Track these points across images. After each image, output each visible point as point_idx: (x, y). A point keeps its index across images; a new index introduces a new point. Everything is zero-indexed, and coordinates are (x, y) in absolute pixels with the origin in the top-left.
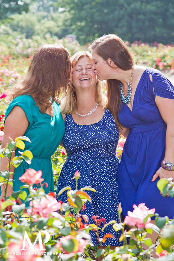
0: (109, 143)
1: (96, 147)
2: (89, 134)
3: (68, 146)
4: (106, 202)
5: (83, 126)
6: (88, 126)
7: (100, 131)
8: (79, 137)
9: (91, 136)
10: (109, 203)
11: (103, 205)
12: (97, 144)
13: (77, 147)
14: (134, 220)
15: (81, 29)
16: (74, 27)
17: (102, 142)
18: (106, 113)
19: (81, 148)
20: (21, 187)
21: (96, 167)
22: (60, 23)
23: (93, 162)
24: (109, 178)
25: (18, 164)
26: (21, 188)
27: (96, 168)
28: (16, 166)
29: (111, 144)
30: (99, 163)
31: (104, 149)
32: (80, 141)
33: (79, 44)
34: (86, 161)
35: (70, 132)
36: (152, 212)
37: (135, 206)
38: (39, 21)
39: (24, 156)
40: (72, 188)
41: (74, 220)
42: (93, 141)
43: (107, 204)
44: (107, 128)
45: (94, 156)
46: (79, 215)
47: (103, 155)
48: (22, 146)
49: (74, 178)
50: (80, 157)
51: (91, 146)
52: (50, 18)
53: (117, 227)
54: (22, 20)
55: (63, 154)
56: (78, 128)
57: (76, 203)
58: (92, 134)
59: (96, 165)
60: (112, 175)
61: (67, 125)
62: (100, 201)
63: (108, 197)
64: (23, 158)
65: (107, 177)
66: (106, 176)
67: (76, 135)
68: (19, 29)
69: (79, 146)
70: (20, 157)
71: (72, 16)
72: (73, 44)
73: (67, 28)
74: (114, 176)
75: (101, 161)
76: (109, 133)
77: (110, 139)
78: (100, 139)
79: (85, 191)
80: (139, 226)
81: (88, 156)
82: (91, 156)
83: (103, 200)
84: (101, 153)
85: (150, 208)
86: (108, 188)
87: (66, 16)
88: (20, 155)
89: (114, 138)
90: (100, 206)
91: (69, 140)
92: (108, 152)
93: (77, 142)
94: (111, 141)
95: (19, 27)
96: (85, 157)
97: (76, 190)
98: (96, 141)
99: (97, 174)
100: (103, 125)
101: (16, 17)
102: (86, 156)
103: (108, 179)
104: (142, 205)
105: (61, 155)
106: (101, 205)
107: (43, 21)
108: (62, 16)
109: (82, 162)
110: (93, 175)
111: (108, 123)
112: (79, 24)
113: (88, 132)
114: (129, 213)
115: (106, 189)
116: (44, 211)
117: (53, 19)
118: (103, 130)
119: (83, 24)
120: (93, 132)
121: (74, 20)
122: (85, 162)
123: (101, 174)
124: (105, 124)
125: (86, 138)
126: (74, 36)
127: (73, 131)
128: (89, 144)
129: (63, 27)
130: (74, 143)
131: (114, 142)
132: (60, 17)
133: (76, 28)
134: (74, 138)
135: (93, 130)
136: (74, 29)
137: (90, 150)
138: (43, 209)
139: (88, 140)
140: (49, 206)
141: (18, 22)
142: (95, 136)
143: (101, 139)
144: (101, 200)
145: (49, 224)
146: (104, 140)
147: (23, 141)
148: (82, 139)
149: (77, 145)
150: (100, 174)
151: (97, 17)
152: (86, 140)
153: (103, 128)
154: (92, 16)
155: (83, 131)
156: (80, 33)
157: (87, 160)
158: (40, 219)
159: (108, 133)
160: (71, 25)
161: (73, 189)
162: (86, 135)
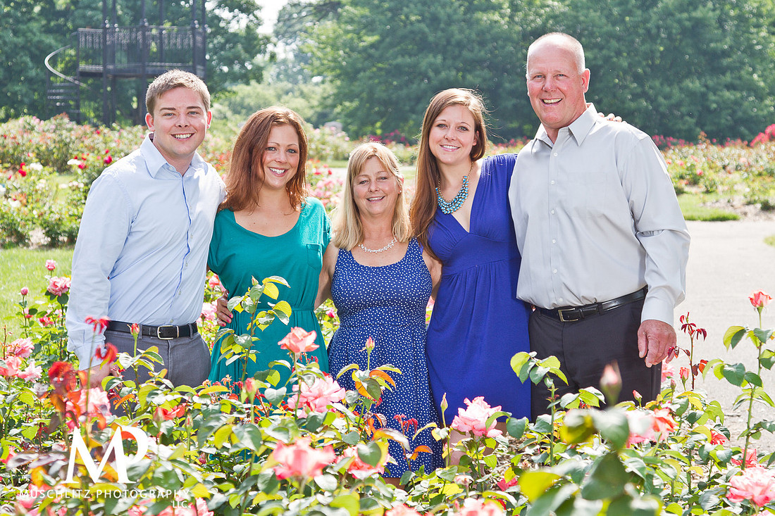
0: (413, 300)
1: (391, 306)
2: (380, 282)
3: (342, 301)
4: (403, 403)
5: (369, 268)
6: (377, 268)
7: (398, 279)
8: (362, 286)
9: (383, 286)
10: (408, 404)
11: (397, 407)
12: (392, 301)
13: (357, 303)
14: (469, 423)
15: (351, 115)
16: (338, 109)
17: (402, 298)
18: (410, 249)
19: (365, 306)
20: (271, 363)
21: (389, 340)
22: (315, 103)
23: (382, 331)
24: (410, 362)
25: (266, 323)
26: (271, 365)
27: (388, 342)
28: (263, 328)
29: (417, 302)
30: (394, 335)
31: (404, 309)
32: (363, 293)
33: (347, 139)
34: (370, 330)
35: (346, 277)
36: (497, 411)
37: (467, 401)
38: (279, 97)
39: (276, 311)
40: (360, 366)
41: (362, 421)
42: (386, 295)
43: (404, 407)
44: (411, 273)
45: (385, 320)
46: (369, 414)
47: (401, 320)
48: (273, 293)
49: (364, 349)
50: (360, 322)
51: (381, 303)
52: (297, 93)
53: (439, 434)
54: (249, 96)
55: (331, 316)
56: (361, 271)
57: (369, 390)
58: (385, 283)
59: (389, 338)
60: (417, 356)
61: (342, 265)
62: (392, 401)
63: (407, 393)
64: (275, 313)
65: (406, 360)
66: (404, 358)
67: (356, 283)
68: (244, 111)
69: (361, 303)
70: (269, 312)
71: (335, 91)
72: (338, 138)
73: (328, 110)
74: (421, 359)
75: (398, 330)
76: (415, 283)
77: (416, 292)
78: (398, 292)
79: (385, 371)
80: (476, 432)
81: (375, 321)
82: (380, 320)
83: (398, 398)
84: (399, 317)
85: (493, 405)
86: (408, 379)
87: (325, 89)
88: (271, 308)
89: (423, 291)
90: (391, 409)
91: (344, 292)
92: (411, 316)
93: (359, 295)
94: (417, 296)
95: (243, 107)
96: (368, 322)
97: (368, 371)
98: (391, 295)
99: (389, 354)
100: (404, 268)
101: (241, 89)
102: (371, 321)
103: (408, 362)
104: (479, 400)
105: (327, 318)
106: (394, 408)
107: (285, 98)
108: (319, 90)
109: (363, 331)
110: (382, 354)
111: (413, 265)
112: (347, 104)
113: (377, 279)
114: (461, 410)
115: (404, 381)
116: (317, 401)
117: (302, 95)
118: (403, 276)
119: (356, 104)
120: (387, 280)
121: (340, 97)
122: (368, 332)
123: (397, 354)
124: (408, 268)
125: (375, 288)
126: (338, 124)
127: (352, 276)
128: (379, 300)
129: (319, 109)
130: (352, 297)
131: (422, 299)
132: (313, 92)
133: (342, 110)
134: (353, 288)
135: (386, 275)
136: (339, 114)
137: (379, 311)
138: (316, 398)
139: (378, 292)
140: (326, 393)
141: (243, 99)
142: (391, 287)
143: (400, 293)
144: (395, 399)
145: (326, 424)
146: (405, 294)
147: (275, 283)
148: (366, 290)
149: (358, 300)
150: (394, 353)
151: (380, 93)
152: (373, 291)
153: (405, 273)
154: (371, 92)
155: (369, 276)
156: (349, 121)
157: (373, 328)
158: (312, 414)
159: (413, 282)
160: (334, 106)
161: (363, 369)
162: (375, 283)
